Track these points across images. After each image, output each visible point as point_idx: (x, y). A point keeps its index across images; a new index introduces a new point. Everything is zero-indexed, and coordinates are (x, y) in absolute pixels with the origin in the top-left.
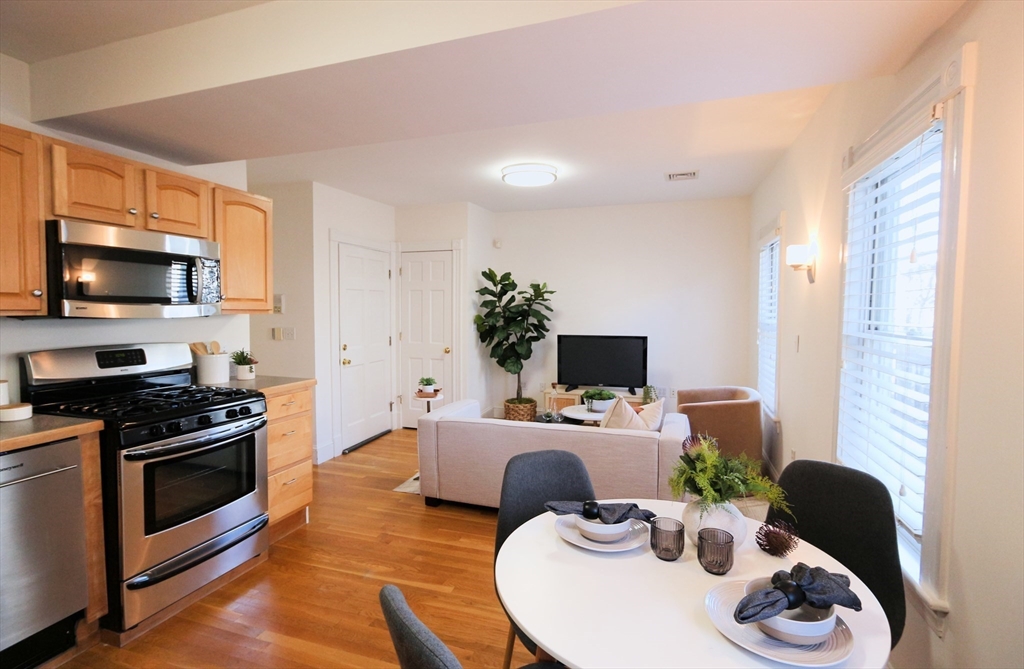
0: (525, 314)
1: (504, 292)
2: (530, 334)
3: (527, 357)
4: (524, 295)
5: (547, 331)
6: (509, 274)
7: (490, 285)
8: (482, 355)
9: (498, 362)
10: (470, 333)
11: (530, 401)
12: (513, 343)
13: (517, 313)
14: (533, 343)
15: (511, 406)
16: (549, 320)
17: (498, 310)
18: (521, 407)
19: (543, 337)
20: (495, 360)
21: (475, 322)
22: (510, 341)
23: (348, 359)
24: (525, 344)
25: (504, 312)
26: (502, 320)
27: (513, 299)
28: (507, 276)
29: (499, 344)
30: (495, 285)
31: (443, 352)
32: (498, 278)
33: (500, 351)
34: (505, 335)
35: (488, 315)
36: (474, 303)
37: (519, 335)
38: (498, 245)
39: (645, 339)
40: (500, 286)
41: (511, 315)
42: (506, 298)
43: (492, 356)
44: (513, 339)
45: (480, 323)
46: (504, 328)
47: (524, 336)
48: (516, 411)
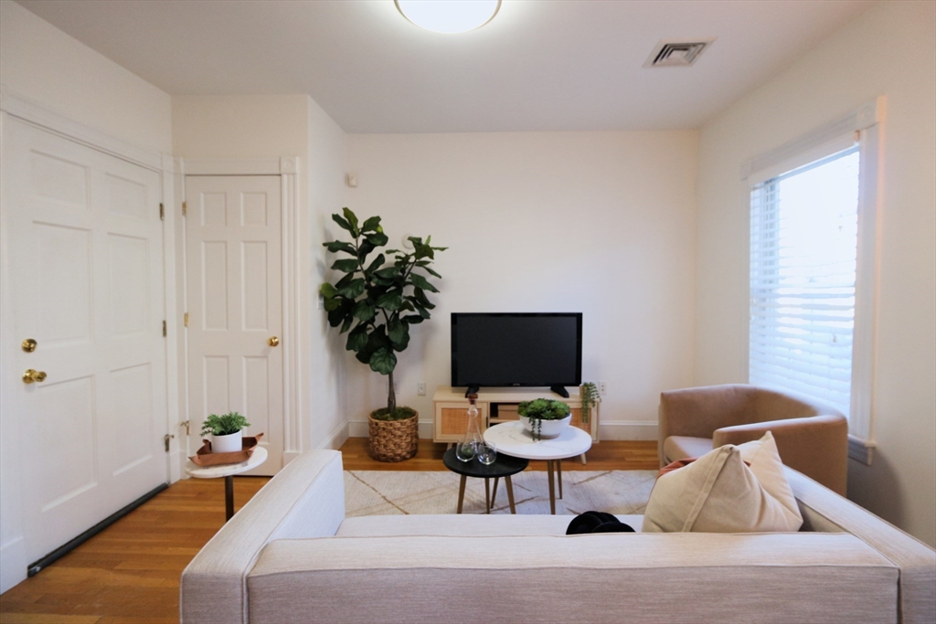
0: (400, 283)
1: (368, 246)
2: (406, 312)
3: (403, 346)
4: (397, 254)
5: (432, 307)
6: (378, 219)
7: (344, 236)
8: (333, 347)
9: (358, 356)
10: (311, 313)
11: (408, 413)
12: (382, 327)
13: (391, 280)
14: (411, 326)
15: (382, 423)
16: (435, 290)
17: (357, 275)
18: (397, 424)
19: (428, 316)
20: (352, 353)
21: (322, 295)
22: (377, 324)
23: (38, 370)
24: (400, 327)
25: (369, 279)
26: (366, 291)
27: (380, 259)
28: (373, 222)
29: (361, 329)
30: (355, 236)
31: (266, 345)
32: (360, 225)
33: (362, 340)
34: (371, 315)
35: (343, 283)
36: (320, 265)
37: (389, 313)
38: (353, 182)
39: (579, 317)
40: (362, 238)
41: (381, 283)
42: (370, 258)
43: (348, 348)
44: (380, 320)
45: (329, 296)
46: (367, 303)
47: (398, 315)
48: (390, 432)
